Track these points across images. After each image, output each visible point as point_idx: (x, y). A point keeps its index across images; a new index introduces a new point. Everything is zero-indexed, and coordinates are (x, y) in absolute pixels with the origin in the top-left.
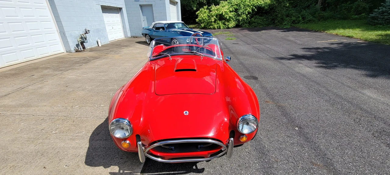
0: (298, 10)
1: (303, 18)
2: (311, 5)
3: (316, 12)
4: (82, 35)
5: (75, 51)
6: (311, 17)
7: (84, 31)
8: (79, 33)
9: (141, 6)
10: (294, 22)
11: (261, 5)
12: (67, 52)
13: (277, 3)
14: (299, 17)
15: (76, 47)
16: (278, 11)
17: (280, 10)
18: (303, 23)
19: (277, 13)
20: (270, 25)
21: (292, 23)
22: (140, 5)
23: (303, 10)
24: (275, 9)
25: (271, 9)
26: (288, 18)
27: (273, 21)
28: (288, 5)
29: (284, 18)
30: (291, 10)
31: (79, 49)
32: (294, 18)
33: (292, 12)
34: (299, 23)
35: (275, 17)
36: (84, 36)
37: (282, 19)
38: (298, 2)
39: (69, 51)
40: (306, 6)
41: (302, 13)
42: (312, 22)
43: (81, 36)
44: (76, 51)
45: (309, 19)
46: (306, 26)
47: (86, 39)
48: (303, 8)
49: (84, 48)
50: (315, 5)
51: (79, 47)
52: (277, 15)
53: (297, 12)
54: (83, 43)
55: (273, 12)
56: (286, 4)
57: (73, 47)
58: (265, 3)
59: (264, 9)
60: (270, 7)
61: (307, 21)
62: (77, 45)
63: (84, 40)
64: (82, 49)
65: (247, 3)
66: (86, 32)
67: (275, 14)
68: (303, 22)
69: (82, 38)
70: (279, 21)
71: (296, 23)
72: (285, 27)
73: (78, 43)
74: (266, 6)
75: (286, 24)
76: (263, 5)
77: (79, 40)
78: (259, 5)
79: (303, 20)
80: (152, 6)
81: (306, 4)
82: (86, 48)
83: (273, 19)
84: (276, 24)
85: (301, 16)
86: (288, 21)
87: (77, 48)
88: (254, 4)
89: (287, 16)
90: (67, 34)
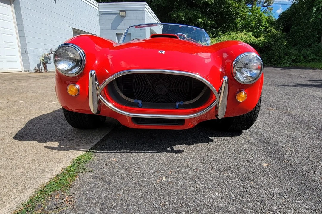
0: (298, 49)
1: (305, 57)
2: (312, 44)
3: (319, 51)
4: (47, 54)
5: (34, 71)
6: (314, 56)
7: (50, 51)
8: (43, 52)
9: (118, 35)
10: (294, 61)
11: (254, 42)
12: (25, 71)
13: (273, 41)
14: (299, 56)
15: (36, 66)
16: (274, 49)
17: (277, 48)
18: (305, 62)
19: (274, 51)
20: (266, 64)
21: (292, 62)
22: (116, 33)
23: (304, 49)
24: (271, 47)
25: (266, 47)
26: (287, 56)
27: (269, 60)
28: (286, 43)
29: (282, 56)
30: (289, 48)
31: (39, 69)
32: (294, 57)
33: (291, 51)
34: (299, 62)
35: (271, 55)
36: (48, 56)
37: (280, 57)
38: (298, 41)
39: (27, 71)
40: (307, 45)
41: (303, 51)
42: (315, 61)
43: (45, 56)
44: (36, 72)
45: (312, 58)
46: (309, 64)
47: (50, 59)
48: (303, 47)
49: (46, 69)
50: (318, 44)
51: (40, 68)
52: (273, 53)
53: (297, 51)
54: (46, 63)
55: (269, 50)
56: (284, 43)
57: (33, 66)
58: (259, 41)
59: (259, 47)
60: (265, 45)
61: (310, 60)
62: (39, 65)
63: (47, 60)
64: (43, 71)
65: (238, 40)
66: (52, 52)
67: (271, 52)
68: (304, 60)
69: (45, 57)
70: (276, 60)
71: (296, 62)
72: (284, 66)
73: (39, 63)
74: (261, 43)
75: (284, 63)
76: (257, 43)
77: (41, 58)
78: (253, 42)
79: (305, 59)
80: (130, 35)
81: (307, 42)
82: (48, 71)
83: (269, 58)
84: (273, 63)
85: (303, 55)
86: (287, 60)
87: (37, 68)
88: (247, 41)
89: (286, 54)
90: (29, 51)
